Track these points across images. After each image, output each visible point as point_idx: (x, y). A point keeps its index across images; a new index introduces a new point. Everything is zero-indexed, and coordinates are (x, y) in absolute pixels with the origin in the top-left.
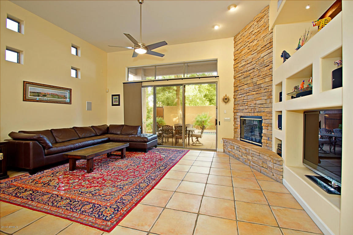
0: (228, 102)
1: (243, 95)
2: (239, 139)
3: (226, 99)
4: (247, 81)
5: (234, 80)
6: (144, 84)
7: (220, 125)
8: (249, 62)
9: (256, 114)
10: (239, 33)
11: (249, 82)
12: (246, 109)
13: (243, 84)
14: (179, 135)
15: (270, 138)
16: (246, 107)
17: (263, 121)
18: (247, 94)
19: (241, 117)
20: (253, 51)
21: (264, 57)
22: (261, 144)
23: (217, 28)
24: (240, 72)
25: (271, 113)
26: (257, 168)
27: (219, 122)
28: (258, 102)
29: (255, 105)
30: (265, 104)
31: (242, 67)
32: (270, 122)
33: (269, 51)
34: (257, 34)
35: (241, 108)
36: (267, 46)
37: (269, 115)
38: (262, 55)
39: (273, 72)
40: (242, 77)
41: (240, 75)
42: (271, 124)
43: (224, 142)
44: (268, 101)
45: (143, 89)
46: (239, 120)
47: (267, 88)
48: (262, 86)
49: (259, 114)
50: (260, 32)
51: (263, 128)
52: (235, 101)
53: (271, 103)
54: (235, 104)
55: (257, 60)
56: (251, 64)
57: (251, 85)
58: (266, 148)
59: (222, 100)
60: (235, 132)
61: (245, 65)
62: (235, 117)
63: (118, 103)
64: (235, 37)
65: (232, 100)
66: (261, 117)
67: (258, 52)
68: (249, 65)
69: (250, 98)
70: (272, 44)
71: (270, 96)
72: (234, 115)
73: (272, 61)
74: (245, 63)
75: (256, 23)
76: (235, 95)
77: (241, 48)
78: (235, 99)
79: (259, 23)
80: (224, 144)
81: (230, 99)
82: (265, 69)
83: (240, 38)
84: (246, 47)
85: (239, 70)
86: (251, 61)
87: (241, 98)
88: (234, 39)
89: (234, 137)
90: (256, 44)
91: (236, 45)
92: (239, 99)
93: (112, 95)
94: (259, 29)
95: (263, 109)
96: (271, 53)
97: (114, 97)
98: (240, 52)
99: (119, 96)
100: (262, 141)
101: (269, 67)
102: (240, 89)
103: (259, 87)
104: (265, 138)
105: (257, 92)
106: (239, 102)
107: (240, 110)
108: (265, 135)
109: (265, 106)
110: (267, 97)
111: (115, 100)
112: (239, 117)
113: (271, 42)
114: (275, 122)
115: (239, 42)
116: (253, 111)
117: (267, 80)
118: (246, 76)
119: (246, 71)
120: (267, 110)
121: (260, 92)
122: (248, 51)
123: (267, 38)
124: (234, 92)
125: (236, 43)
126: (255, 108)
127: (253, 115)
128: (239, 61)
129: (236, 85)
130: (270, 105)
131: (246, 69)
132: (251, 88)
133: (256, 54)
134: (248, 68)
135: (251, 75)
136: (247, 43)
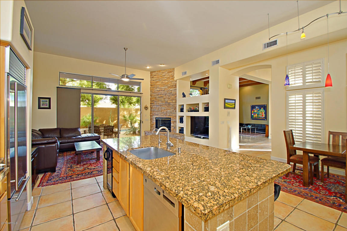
0: (147, 109)
1: (158, 106)
3: (146, 107)
5: (150, 97)
7: (143, 123)
8: (162, 90)
9: (167, 117)
10: (155, 72)
11: (162, 100)
12: (160, 114)
13: (159, 101)
15: (175, 128)
16: (161, 113)
17: (172, 120)
18: (161, 106)
19: (156, 118)
20: (165, 85)
21: (172, 91)
22: (170, 131)
23: (148, 68)
24: (156, 93)
25: (176, 116)
27: (143, 121)
28: (168, 111)
29: (166, 112)
31: (157, 91)
33: (175, 89)
34: (168, 78)
35: (157, 113)
37: (175, 117)
38: (171, 89)
39: (177, 99)
40: (158, 96)
41: (156, 95)
42: (176, 121)
43: (145, 133)
44: (174, 111)
45: (81, 94)
46: (155, 120)
47: (174, 105)
48: (171, 103)
49: (169, 117)
51: (172, 123)
52: (151, 109)
53: (176, 112)
54: (151, 111)
55: (168, 91)
56: (164, 91)
57: (163, 102)
58: (173, 132)
59: (144, 108)
60: (151, 127)
61: (159, 91)
62: (151, 118)
63: (48, 106)
64: (151, 72)
65: (149, 108)
66: (170, 118)
67: (169, 87)
68: (163, 91)
69: (163, 108)
70: (176, 87)
71: (175, 109)
72: (151, 117)
73: (176, 94)
74: (159, 90)
75: (167, 72)
76: (151, 106)
77: (156, 81)
78: (151, 108)
79: (169, 74)
80: (146, 134)
81: (148, 107)
82: (173, 96)
83: (155, 74)
84: (160, 82)
85: (155, 92)
86: (164, 90)
87: (157, 108)
88: (150, 73)
89: (151, 130)
90: (167, 83)
91: (152, 77)
92: (155, 108)
93: (39, 97)
94: (169, 76)
95: (171, 114)
96: (176, 91)
97: (41, 100)
98: (155, 82)
99: (49, 99)
100: (171, 129)
101: (175, 96)
102: (155, 103)
103: (169, 104)
104: (173, 128)
105: (168, 106)
106: (154, 110)
107: (156, 115)
108: (173, 126)
109: (173, 113)
110: (173, 109)
111: (44, 102)
112: (155, 118)
113: (176, 85)
114: (178, 120)
115: (155, 76)
116: (165, 115)
117: (174, 101)
118: (160, 96)
119: (160, 94)
120: (173, 115)
121: (170, 106)
122: (162, 84)
123: (174, 83)
124: (151, 104)
125: (152, 76)
126: (166, 114)
127: (165, 117)
128: (154, 87)
129: (152, 100)
130: (175, 113)
131: (160, 93)
132: (164, 104)
133: (167, 87)
134: (162, 93)
135: (164, 97)
136: (161, 80)
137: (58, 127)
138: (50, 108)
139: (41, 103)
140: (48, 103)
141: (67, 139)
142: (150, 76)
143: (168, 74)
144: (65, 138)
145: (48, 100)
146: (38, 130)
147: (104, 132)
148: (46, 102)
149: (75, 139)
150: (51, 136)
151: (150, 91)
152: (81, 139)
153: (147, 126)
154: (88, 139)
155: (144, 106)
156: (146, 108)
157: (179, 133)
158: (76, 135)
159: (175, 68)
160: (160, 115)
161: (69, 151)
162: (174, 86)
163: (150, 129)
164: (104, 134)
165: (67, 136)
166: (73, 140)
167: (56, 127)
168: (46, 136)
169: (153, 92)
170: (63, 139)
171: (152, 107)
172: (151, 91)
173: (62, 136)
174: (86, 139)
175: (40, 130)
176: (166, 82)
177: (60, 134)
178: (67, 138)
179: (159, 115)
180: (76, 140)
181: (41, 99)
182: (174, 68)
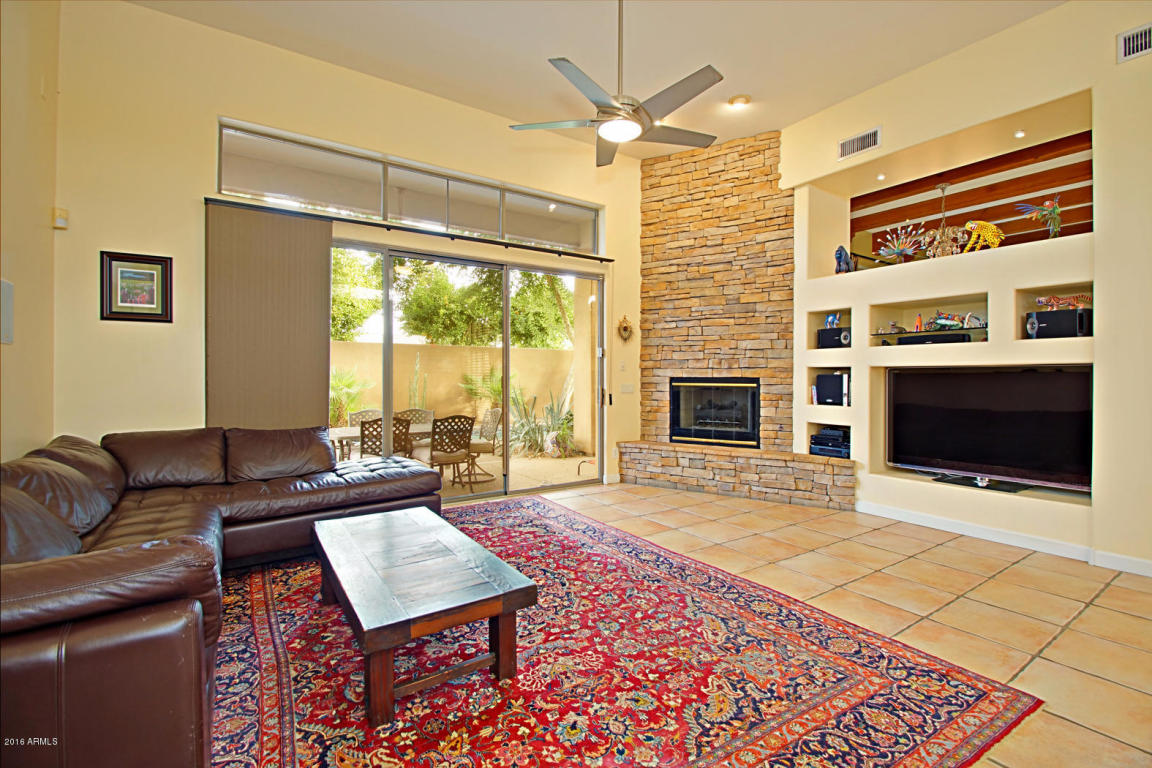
0: (629, 336)
1: (681, 324)
2: (667, 439)
3: (625, 329)
4: (702, 288)
5: (640, 279)
6: (339, 231)
7: (611, 403)
8: (709, 243)
9: (738, 375)
10: (667, 157)
11: (709, 292)
12: (698, 360)
13: (688, 296)
14: (445, 451)
15: (785, 426)
16: (701, 355)
17: (763, 390)
18: (703, 323)
19: (672, 380)
20: (725, 219)
21: (767, 244)
22: (754, 443)
24: (676, 262)
25: (789, 370)
26: (777, 497)
27: (610, 395)
28: (743, 344)
29: (733, 351)
30: (769, 352)
31: (680, 250)
32: (786, 391)
33: (784, 234)
34: (742, 182)
35: (676, 356)
36: (776, 221)
37: (782, 375)
38: (760, 238)
39: (795, 282)
40: (682, 277)
41: (674, 268)
42: (791, 394)
43: (621, 454)
44: (782, 343)
45: (334, 252)
46: (667, 388)
47: (778, 314)
48: (759, 307)
49: (749, 374)
50: (750, 180)
51: (763, 404)
52: (644, 337)
53: (789, 347)
54: (644, 346)
55: (742, 245)
56: (719, 249)
57: (716, 301)
58: (772, 448)
59: (615, 331)
60: (645, 422)
61: (692, 247)
62: (646, 380)
63: (155, 307)
64: (644, 161)
65: (638, 333)
66: (756, 380)
67: (745, 228)
68: (711, 251)
69: (713, 332)
70: (792, 222)
71: (786, 333)
72: (642, 376)
73: (790, 259)
74: (692, 242)
75: (736, 155)
76: (644, 321)
77: (675, 200)
78: (646, 332)
79: (747, 161)
80: (626, 458)
81: (634, 330)
82: (770, 270)
83: (668, 171)
84: (695, 203)
85: (666, 256)
86: (719, 242)
87: (677, 331)
88: (642, 166)
89: (643, 435)
90: (736, 207)
91: (652, 187)
92: (665, 333)
93: (102, 253)
94: (746, 174)
95: (763, 361)
96: (789, 241)
97: (118, 267)
98: (670, 207)
99: (166, 263)
100: (761, 434)
101: (782, 269)
102: (671, 305)
103: (749, 310)
104: (770, 427)
105: (742, 321)
106: (663, 341)
107: (671, 363)
108: (770, 420)
109: (770, 354)
110: (775, 336)
111: (131, 283)
112: (668, 380)
113: (788, 216)
114: (802, 386)
115: (666, 181)
116: (725, 365)
117: (775, 296)
118: (697, 275)
119: (699, 264)
120: (774, 364)
121: (753, 321)
122: (705, 215)
123: (776, 203)
124: (643, 312)
125: (654, 181)
126: (733, 359)
127: (725, 374)
128: (665, 232)
129: (652, 294)
130: (785, 353)
131: (699, 259)
132: (719, 309)
133: (736, 229)
134: (707, 258)
135: (718, 277)
136: (702, 195)
137: (214, 425)
138: (166, 316)
139: (119, 283)
140: (156, 285)
141: (265, 496)
142: (640, 181)
143: (740, 163)
144: (252, 486)
145: (156, 271)
146: (97, 441)
147: (434, 448)
148: (146, 284)
149: (313, 492)
150: (170, 478)
151: (639, 250)
152: (341, 496)
153: (625, 419)
154: (379, 490)
155: (616, 324)
156: (625, 332)
157: (811, 453)
158: (314, 468)
159: (783, 131)
160: (699, 365)
161: (277, 564)
162: (780, 221)
163: (639, 434)
164: (432, 458)
165: (258, 472)
166: (302, 501)
167: (204, 427)
168: (143, 479)
169: (659, 255)
170: (241, 499)
171: (649, 326)
172: (643, 254)
173: (235, 477)
174: (371, 489)
175: (109, 443)
176: (734, 201)
177: (225, 461)
178: (264, 487)
179: (691, 364)
180: (314, 499)
181: (114, 263)
182: (778, 132)
